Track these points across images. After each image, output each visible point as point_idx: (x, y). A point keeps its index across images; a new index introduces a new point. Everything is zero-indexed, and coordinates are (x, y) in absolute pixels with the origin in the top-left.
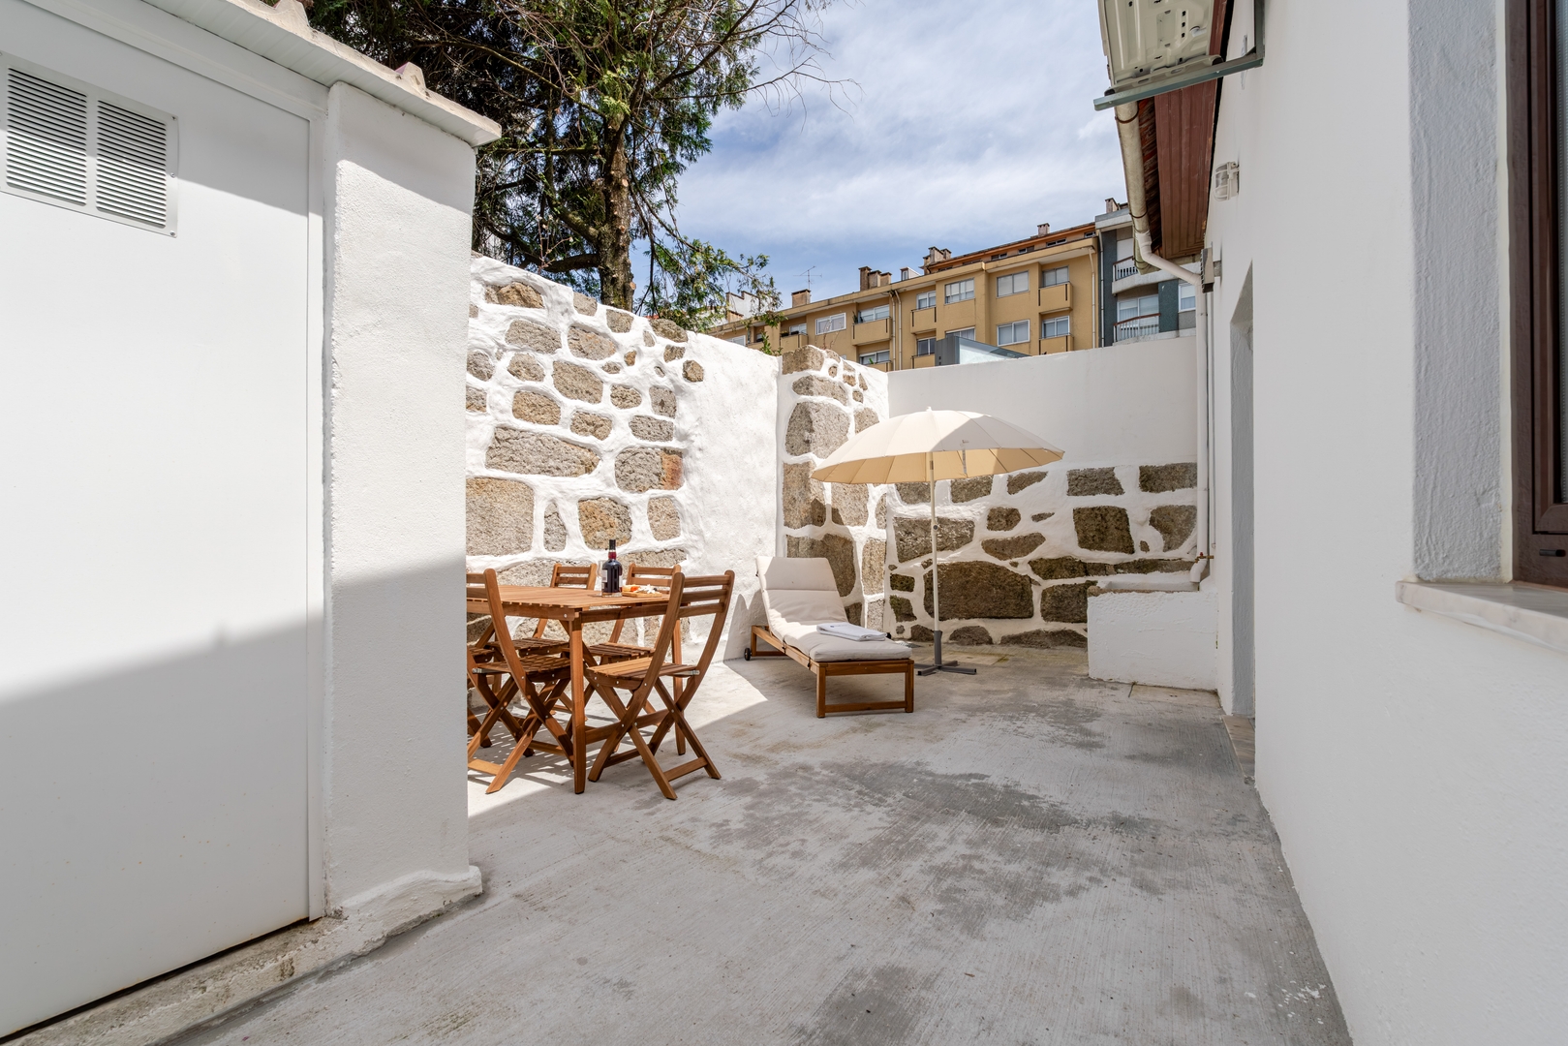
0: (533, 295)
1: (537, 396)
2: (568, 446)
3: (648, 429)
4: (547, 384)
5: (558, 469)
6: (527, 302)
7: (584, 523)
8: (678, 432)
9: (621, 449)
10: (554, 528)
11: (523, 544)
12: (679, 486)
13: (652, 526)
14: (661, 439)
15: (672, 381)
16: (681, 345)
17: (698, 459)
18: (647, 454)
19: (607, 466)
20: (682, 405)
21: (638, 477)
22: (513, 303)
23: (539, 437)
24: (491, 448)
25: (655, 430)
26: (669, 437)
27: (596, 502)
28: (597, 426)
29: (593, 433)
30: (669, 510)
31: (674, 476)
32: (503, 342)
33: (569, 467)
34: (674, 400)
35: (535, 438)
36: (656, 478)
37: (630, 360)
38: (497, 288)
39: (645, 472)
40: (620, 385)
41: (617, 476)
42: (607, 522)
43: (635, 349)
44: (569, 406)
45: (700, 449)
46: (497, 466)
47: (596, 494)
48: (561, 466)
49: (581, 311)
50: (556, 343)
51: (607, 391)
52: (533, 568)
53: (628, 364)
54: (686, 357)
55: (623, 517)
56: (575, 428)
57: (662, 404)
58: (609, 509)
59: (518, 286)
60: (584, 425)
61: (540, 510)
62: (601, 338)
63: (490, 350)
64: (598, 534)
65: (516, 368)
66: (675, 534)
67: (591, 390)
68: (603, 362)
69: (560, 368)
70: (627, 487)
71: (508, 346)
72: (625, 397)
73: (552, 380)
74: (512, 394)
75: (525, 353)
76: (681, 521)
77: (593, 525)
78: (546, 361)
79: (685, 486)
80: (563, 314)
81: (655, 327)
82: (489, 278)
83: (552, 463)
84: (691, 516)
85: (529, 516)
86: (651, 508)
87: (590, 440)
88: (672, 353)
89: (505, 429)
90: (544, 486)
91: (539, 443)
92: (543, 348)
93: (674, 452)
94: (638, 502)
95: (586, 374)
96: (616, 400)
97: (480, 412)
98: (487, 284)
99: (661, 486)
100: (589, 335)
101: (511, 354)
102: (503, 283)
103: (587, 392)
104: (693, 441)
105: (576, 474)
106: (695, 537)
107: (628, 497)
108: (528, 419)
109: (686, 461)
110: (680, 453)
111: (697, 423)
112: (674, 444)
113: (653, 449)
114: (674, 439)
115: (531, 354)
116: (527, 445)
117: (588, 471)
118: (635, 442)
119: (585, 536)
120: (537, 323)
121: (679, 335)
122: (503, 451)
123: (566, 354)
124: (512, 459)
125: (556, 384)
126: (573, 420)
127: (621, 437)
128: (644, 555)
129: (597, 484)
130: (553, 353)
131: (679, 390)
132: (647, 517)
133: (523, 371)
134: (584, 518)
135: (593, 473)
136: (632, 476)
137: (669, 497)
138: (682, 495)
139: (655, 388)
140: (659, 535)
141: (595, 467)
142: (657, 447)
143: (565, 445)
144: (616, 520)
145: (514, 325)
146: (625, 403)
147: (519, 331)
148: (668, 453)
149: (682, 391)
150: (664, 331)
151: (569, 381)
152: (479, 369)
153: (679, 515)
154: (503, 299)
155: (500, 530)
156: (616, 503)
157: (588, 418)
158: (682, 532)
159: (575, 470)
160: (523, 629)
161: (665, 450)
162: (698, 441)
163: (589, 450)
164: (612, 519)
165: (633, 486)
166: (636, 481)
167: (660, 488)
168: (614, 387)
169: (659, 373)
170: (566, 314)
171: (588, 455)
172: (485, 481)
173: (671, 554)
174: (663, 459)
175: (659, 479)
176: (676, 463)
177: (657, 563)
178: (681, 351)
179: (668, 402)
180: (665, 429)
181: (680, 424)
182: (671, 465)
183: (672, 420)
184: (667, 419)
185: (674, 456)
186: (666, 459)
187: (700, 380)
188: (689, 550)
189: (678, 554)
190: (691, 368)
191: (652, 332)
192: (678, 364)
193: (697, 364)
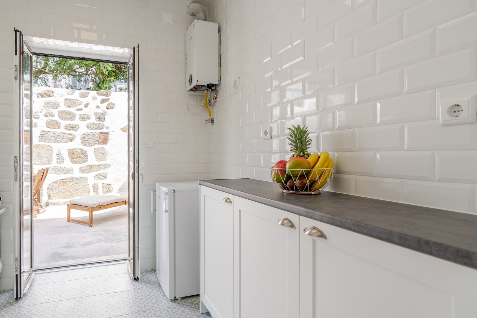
0: (51, 94)
1: (53, 121)
2: (64, 134)
3: (93, 127)
4: (56, 118)
5: (60, 141)
6: (49, 96)
7: (70, 156)
8: (105, 127)
9: (82, 134)
10: (60, 158)
11: (49, 162)
12: (106, 144)
13: (95, 157)
14: (98, 129)
15: (102, 110)
16: (108, 98)
17: (112, 135)
18: (93, 134)
19: (78, 139)
20: (106, 117)
21: (89, 142)
22: (45, 97)
23: (54, 133)
24: (40, 137)
25: (96, 127)
26: (102, 128)
27: (74, 150)
28: (74, 128)
29: (73, 130)
30: (103, 152)
31: (105, 141)
32: (42, 108)
33: (64, 140)
34: (104, 116)
35: (53, 133)
36: (97, 142)
37: (86, 106)
38: (40, 94)
39: (92, 140)
40: (82, 114)
41: (82, 142)
42: (78, 156)
43: (88, 102)
44: (63, 123)
45: (113, 131)
46: (42, 141)
47: (74, 148)
48: (61, 140)
49: (68, 94)
50: (58, 106)
51: (77, 117)
52: (53, 169)
53: (85, 107)
54: (110, 101)
55: (85, 155)
56: (66, 129)
57: (99, 118)
58: (79, 152)
59: (46, 92)
60: (69, 128)
61: (55, 153)
62: (76, 101)
63: (38, 111)
64: (75, 160)
65: (46, 114)
66: (105, 160)
67: (71, 117)
68: (76, 108)
69: (60, 113)
70: (85, 145)
71: (44, 109)
72: (83, 118)
73: (58, 116)
74: (45, 122)
75: (49, 110)
76: (107, 155)
77: (73, 157)
78: (55, 112)
79: (108, 144)
80: (61, 97)
81: (98, 94)
82: (38, 93)
83: (58, 139)
84: (110, 154)
85: (51, 155)
86: (95, 151)
87: (72, 132)
88: (103, 101)
89: (44, 131)
90: (56, 147)
91: (54, 134)
92: (54, 108)
93: (105, 133)
94: (90, 151)
95: (70, 113)
96: (81, 119)
97: (36, 128)
98: (37, 94)
100: (71, 101)
101: (45, 111)
102: (41, 92)
103: (70, 118)
104: (110, 129)
105: (67, 142)
106: (113, 161)
107: (85, 148)
108: (51, 128)
109: (109, 136)
110: (108, 133)
111: (112, 123)
112: (104, 130)
113: (96, 133)
115: (51, 110)
116: (50, 135)
117: (71, 141)
118: (88, 131)
119: (71, 160)
120: (52, 101)
121: (107, 94)
122: (43, 137)
123: (63, 108)
124: (45, 139)
125: (59, 117)
126: (65, 127)
127: (83, 129)
128: (93, 166)
129: (76, 144)
130: (58, 108)
131: (105, 113)
132: (94, 154)
133: (48, 115)
134: (70, 155)
135: (73, 142)
136: (87, 142)
137: (102, 148)
138: (107, 147)
139: (96, 114)
140: (98, 159)
141: (74, 140)
142: (97, 132)
143: (63, 134)
144: (82, 155)
145: (45, 103)
146: (84, 120)
147: (47, 105)
148: (103, 133)
149: (106, 113)
150: (101, 94)
151: (64, 116)
152: (35, 116)
153: (107, 153)
154: (42, 97)
155: (43, 159)
156: (82, 150)
157: (70, 126)
158: (108, 159)
159: (66, 141)
160: (50, 185)
161: (101, 133)
162: (112, 129)
163: (72, 135)
164: (80, 155)
165: (87, 145)
166: (88, 143)
167: (98, 145)
168: (80, 115)
169: (97, 108)
170: (62, 97)
171: (71, 136)
172: (38, 145)
173: (104, 166)
174: (100, 135)
175: (98, 142)
176: (106, 136)
177: (98, 169)
178: (108, 100)
179: (102, 117)
180: (100, 126)
181: (106, 124)
182: (104, 137)
183: (103, 123)
184: (101, 122)
185: (105, 134)
186: (101, 136)
187: (113, 108)
188: (111, 165)
189: (107, 166)
190: (108, 105)
191: (96, 95)
192: (106, 104)
193: (112, 103)
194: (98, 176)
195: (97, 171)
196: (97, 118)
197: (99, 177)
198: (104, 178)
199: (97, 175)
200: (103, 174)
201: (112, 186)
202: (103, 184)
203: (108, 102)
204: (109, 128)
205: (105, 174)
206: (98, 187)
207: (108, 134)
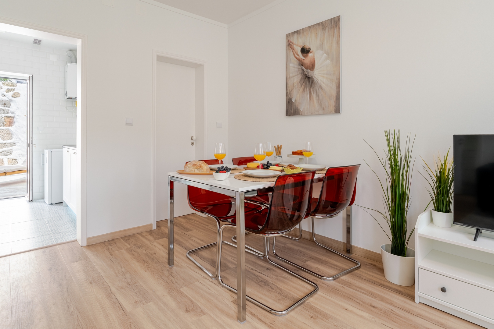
8: (11, 112)
12: (12, 126)
14: (4, 114)
15: (8, 98)
16: (13, 88)
17: (17, 119)
20: (12, 104)
25: (2, 111)
26: (7, 113)
30: (8, 133)
31: (11, 124)
34: (10, 103)
45: (18, 116)
54: (15, 91)
57: (5, 104)
66: (10, 139)
76: (13, 135)
79: (14, 126)
81: (3, 84)
84: (16, 134)
88: (8, 91)
93: (10, 117)
99: (4, 126)
106: (18, 140)
109: (15, 119)
110: (13, 117)
111: (17, 109)
112: (10, 115)
113: (1, 116)
114: (10, 113)
121: (13, 85)
131: (11, 100)
137: (8, 129)
138: (12, 129)
139: (1, 101)
140: (3, 139)
142: (3, 116)
149: (12, 100)
150: (7, 85)
158: (13, 138)
161: (7, 117)
162: (17, 114)
169: (3, 96)
173: (9, 144)
174: (5, 119)
175: (4, 124)
176: (12, 120)
177: (3, 146)
178: (14, 90)
179: (7, 103)
180: (6, 111)
181: (11, 109)
182: (9, 120)
183: (9, 108)
184: (7, 108)
185: (11, 118)
186: (7, 119)
187: (18, 97)
188: (16, 143)
189: (14, 144)
190: (14, 94)
191: (2, 85)
192: (11, 93)
193: (17, 93)
194: (3, 152)
195: (3, 148)
196: (2, 104)
197: (4, 153)
198: (9, 154)
199: (2, 152)
200: (8, 151)
201: (17, 160)
202: (8, 159)
203: (13, 92)
204: (15, 113)
205: (11, 150)
206: (3, 161)
207: (14, 118)
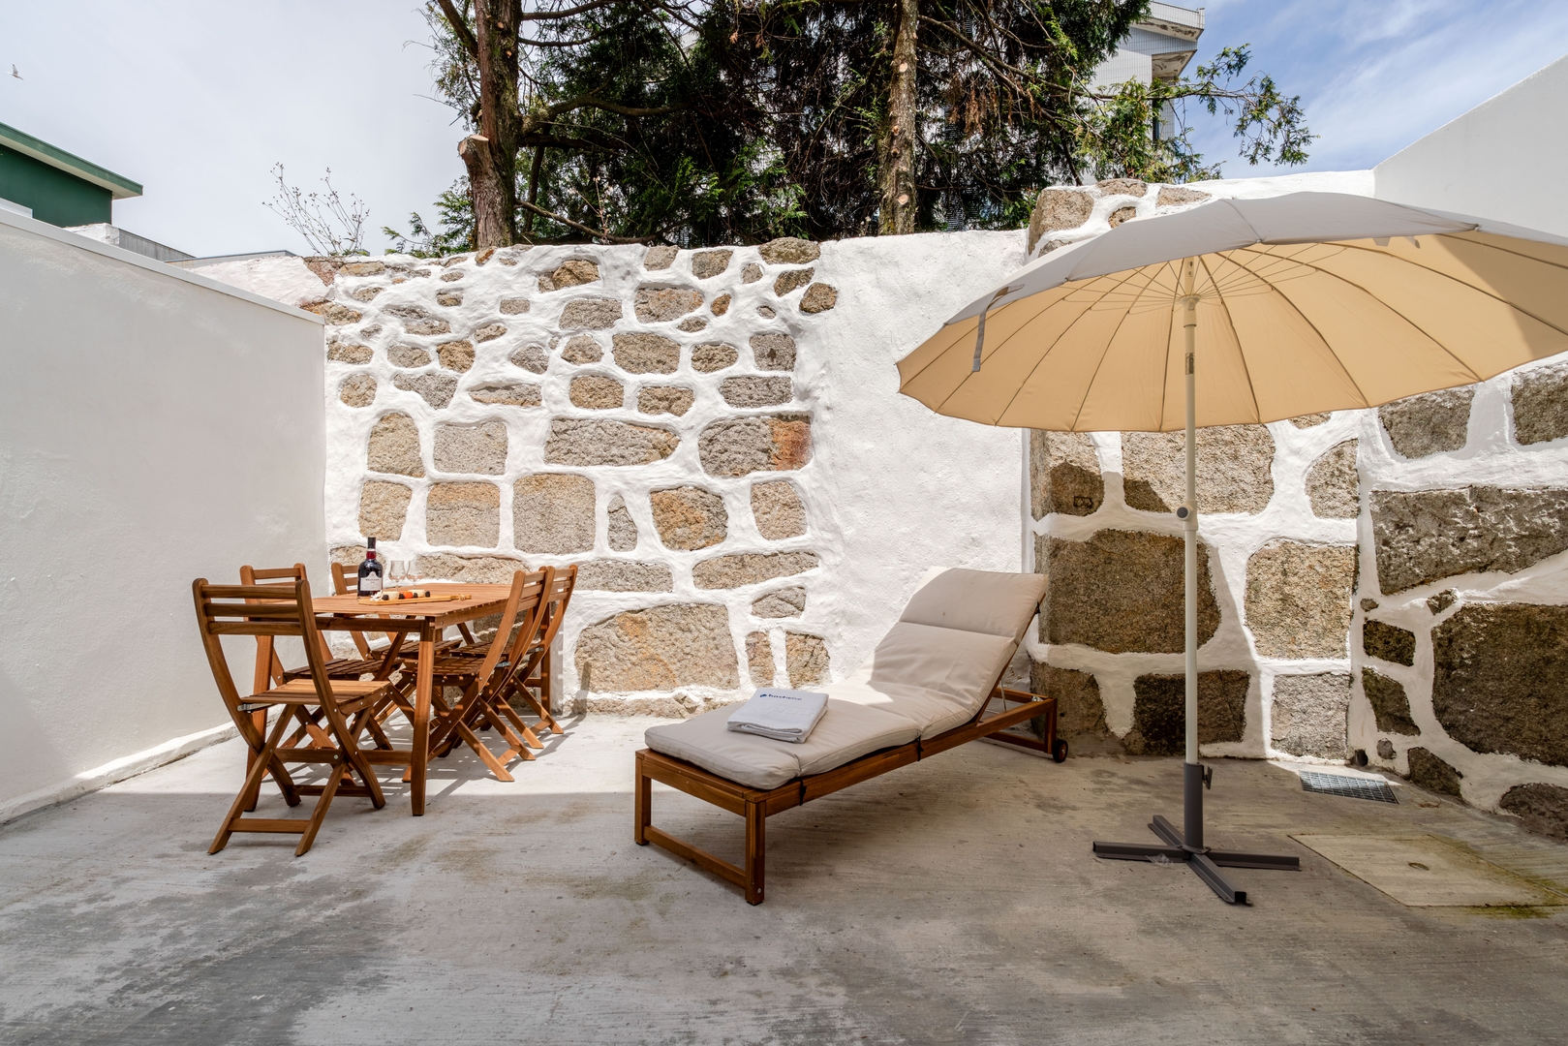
0: (588, 269)
1: (595, 379)
2: (634, 429)
3: (748, 392)
4: (607, 364)
5: (623, 457)
6: (582, 279)
7: (659, 518)
8: (797, 389)
9: (705, 424)
10: (622, 525)
11: (584, 542)
12: (803, 463)
13: (758, 520)
14: (769, 403)
15: (784, 320)
16: (806, 266)
17: (825, 423)
18: (748, 425)
19: (689, 446)
20: (803, 351)
21: (732, 457)
22: (568, 285)
23: (599, 424)
24: (549, 442)
25: (760, 392)
26: (784, 398)
27: (675, 492)
28: (674, 400)
29: (668, 409)
30: (787, 499)
31: (796, 452)
32: (556, 329)
33: (637, 453)
34: (793, 345)
35: (594, 425)
36: (764, 457)
37: (720, 307)
38: (549, 274)
39: (744, 449)
40: (704, 344)
41: (703, 459)
42: (690, 516)
43: (727, 292)
44: (633, 382)
45: (828, 408)
46: (557, 460)
47: (674, 483)
48: (626, 453)
49: (650, 267)
50: (614, 314)
51: (686, 354)
52: (597, 569)
53: (716, 314)
54: (814, 281)
55: (714, 510)
56: (644, 407)
57: (772, 354)
58: (694, 501)
59: (568, 264)
60: (655, 402)
61: (602, 506)
62: (680, 291)
63: (542, 341)
64: (679, 531)
65: (571, 353)
66: (797, 530)
67: (663, 358)
68: (679, 321)
69: (622, 342)
70: (717, 471)
71: (562, 332)
72: (709, 358)
73: (612, 356)
74: (568, 382)
75: (581, 335)
76: (806, 513)
77: (672, 521)
78: (603, 338)
79: (810, 465)
80: (624, 279)
81: (765, 254)
82: (539, 268)
83: (614, 451)
84: (819, 505)
85: (591, 512)
86: (755, 496)
87: (665, 418)
88: (786, 283)
89: (563, 420)
90: (605, 477)
91: (600, 430)
92: (599, 323)
93: (795, 417)
94: (735, 491)
95: (656, 341)
96: (698, 363)
97: (534, 407)
98: (539, 274)
99: (771, 465)
100: (663, 293)
101: (566, 340)
102: (553, 267)
103: (659, 362)
104: (817, 398)
105: (646, 461)
106: (828, 536)
107: (719, 484)
108: (588, 406)
109: (814, 428)
110: (806, 418)
111: (824, 372)
112: (792, 406)
113: (758, 417)
114: (794, 400)
115: (588, 333)
116: (587, 435)
117: (664, 455)
118: (726, 411)
119: (662, 534)
120: (592, 297)
121: (804, 253)
122: (560, 444)
123: (630, 321)
124: (569, 452)
125: (618, 361)
126: (640, 398)
127: (710, 405)
128: (747, 559)
129: (681, 469)
130: (612, 326)
131: (796, 329)
132: (750, 509)
133: (579, 356)
134: (659, 512)
135: (670, 459)
136: (724, 457)
137: (785, 480)
138: (803, 477)
139: (758, 338)
140: (766, 530)
141: (673, 449)
142: (765, 414)
143: (631, 428)
144: (705, 514)
145: (568, 307)
146: (713, 365)
147: (574, 314)
148: (787, 420)
149: (800, 330)
150: (779, 255)
151: (635, 353)
152: (532, 363)
153: (803, 505)
154: (557, 284)
155: (560, 528)
156: (705, 492)
157: (659, 393)
158: (808, 528)
159: (643, 456)
160: (587, 635)
161: (780, 416)
162: (824, 398)
163: (665, 431)
164: (698, 513)
165: (725, 469)
166: (730, 463)
167: (769, 469)
168: (697, 348)
169: (764, 314)
170: (629, 277)
171: (663, 437)
172: (544, 477)
173: (791, 559)
174: (776, 429)
175: (769, 457)
176: (800, 432)
177: (768, 570)
178: (807, 275)
179: (782, 350)
180: (776, 388)
181: (798, 378)
182: (791, 435)
183: (789, 374)
184: (780, 373)
185: (796, 424)
186: (781, 429)
187: (828, 308)
188: (821, 553)
189: (804, 559)
190: (809, 295)
191: (760, 261)
192: (798, 293)
193: (822, 286)
194: (769, 599)
195: (766, 579)
196: (762, 356)
197: (772, 604)
198: (792, 608)
199: (765, 597)
200: (788, 594)
201: (825, 644)
202: (788, 633)
203: (806, 287)
204: (816, 393)
205: (798, 590)
206: (768, 646)
207: (809, 423)
